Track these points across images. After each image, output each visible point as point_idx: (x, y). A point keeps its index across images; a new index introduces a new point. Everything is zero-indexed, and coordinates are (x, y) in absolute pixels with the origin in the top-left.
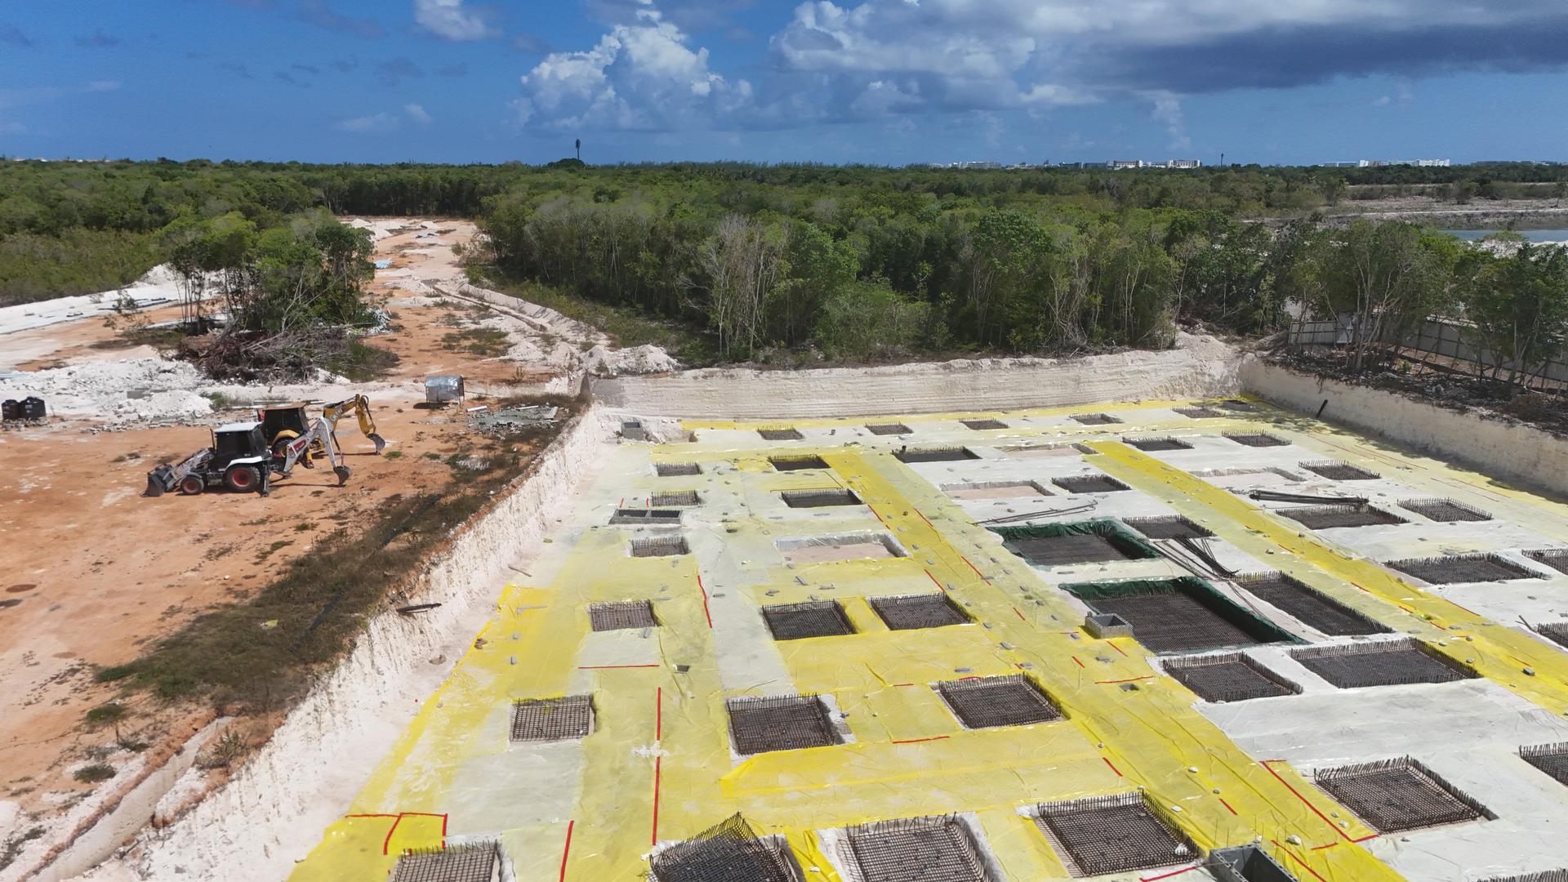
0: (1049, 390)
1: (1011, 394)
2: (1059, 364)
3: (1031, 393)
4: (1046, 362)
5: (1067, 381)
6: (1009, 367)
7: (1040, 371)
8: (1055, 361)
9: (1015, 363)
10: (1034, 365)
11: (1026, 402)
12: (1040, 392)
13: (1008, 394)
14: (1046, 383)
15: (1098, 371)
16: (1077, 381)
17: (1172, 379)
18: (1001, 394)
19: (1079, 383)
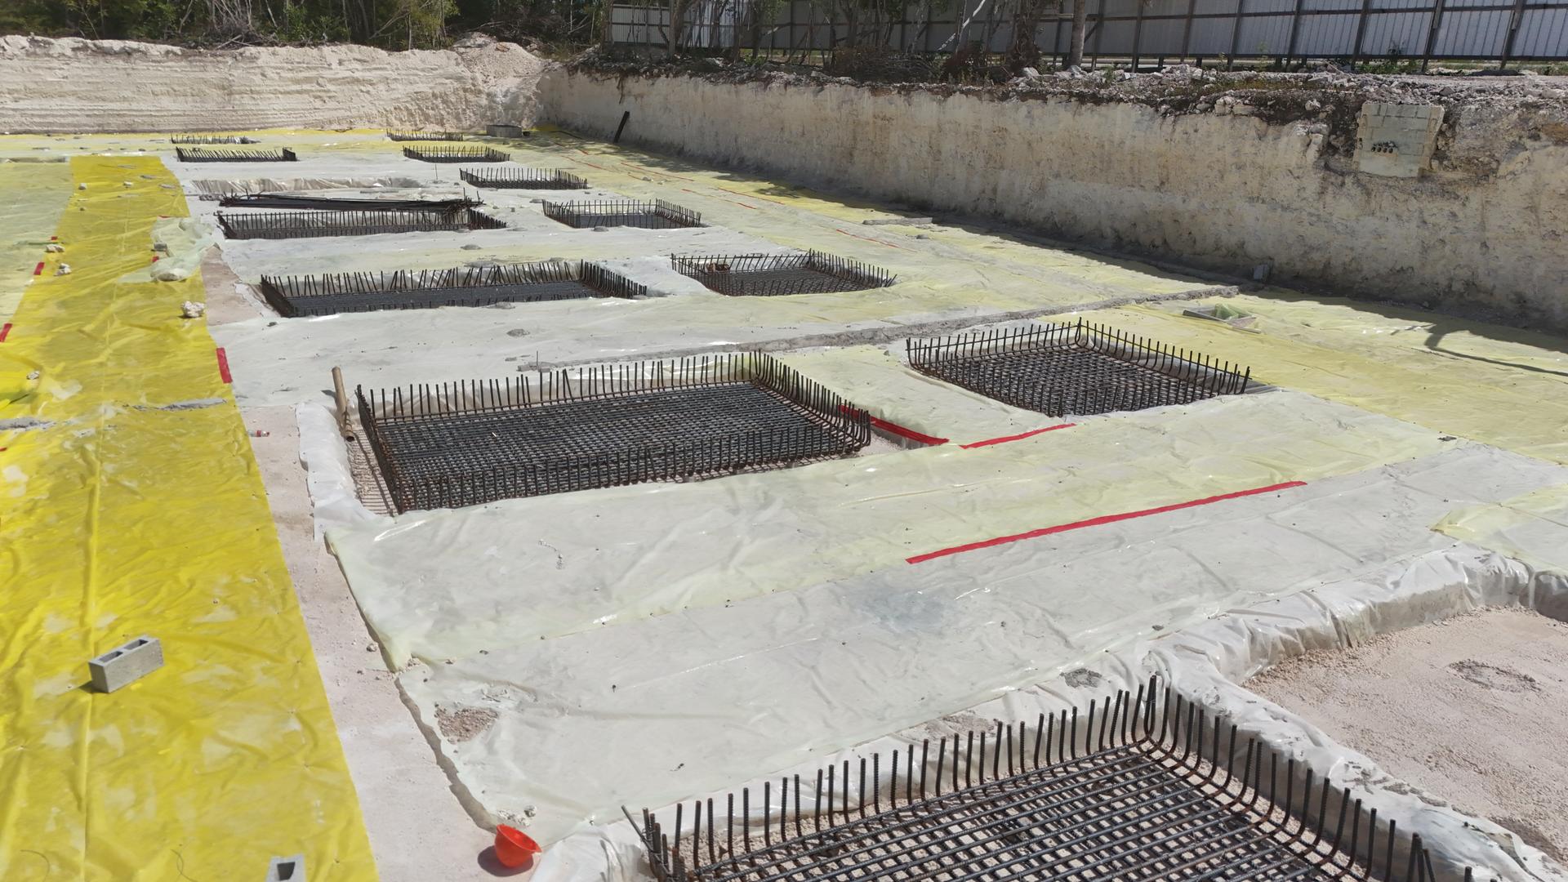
0: (166, 102)
1: (78, 104)
2: (185, 56)
3: (125, 105)
4: (157, 49)
5: (204, 87)
6: (69, 53)
7: (141, 65)
8: (177, 49)
9: (85, 48)
10: (128, 53)
11: (115, 122)
12: (145, 105)
13: (72, 104)
14: (157, 89)
15: (270, 73)
16: (227, 89)
17: (418, 97)
18: (54, 104)
19: (230, 94)
